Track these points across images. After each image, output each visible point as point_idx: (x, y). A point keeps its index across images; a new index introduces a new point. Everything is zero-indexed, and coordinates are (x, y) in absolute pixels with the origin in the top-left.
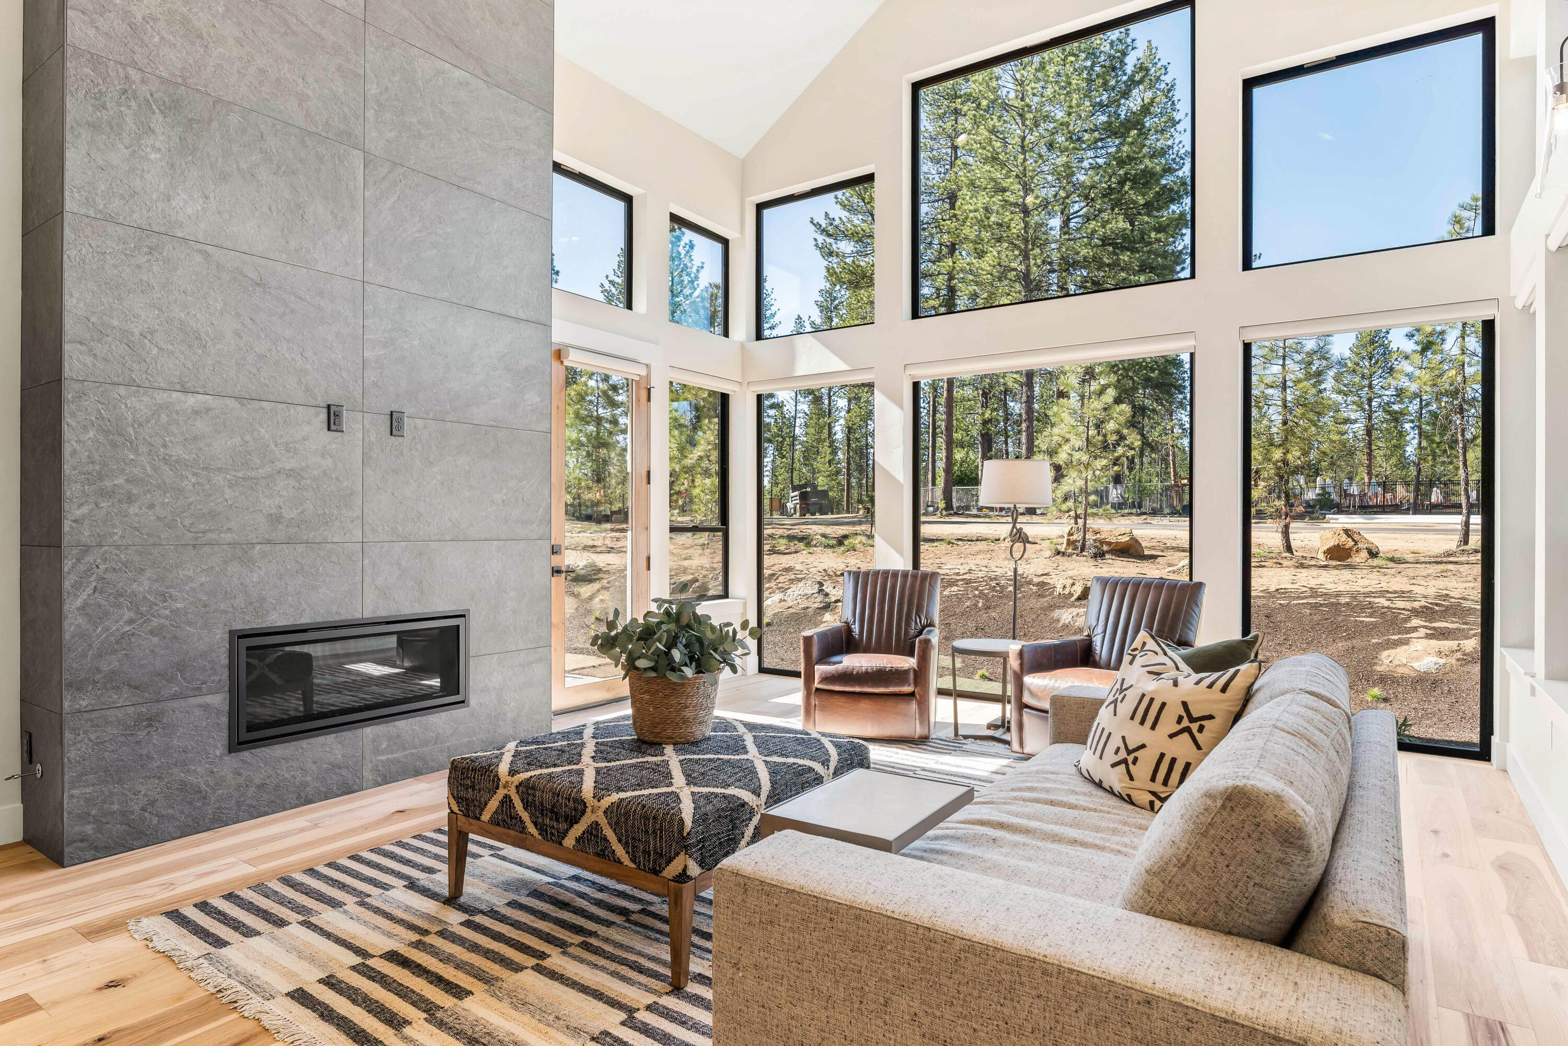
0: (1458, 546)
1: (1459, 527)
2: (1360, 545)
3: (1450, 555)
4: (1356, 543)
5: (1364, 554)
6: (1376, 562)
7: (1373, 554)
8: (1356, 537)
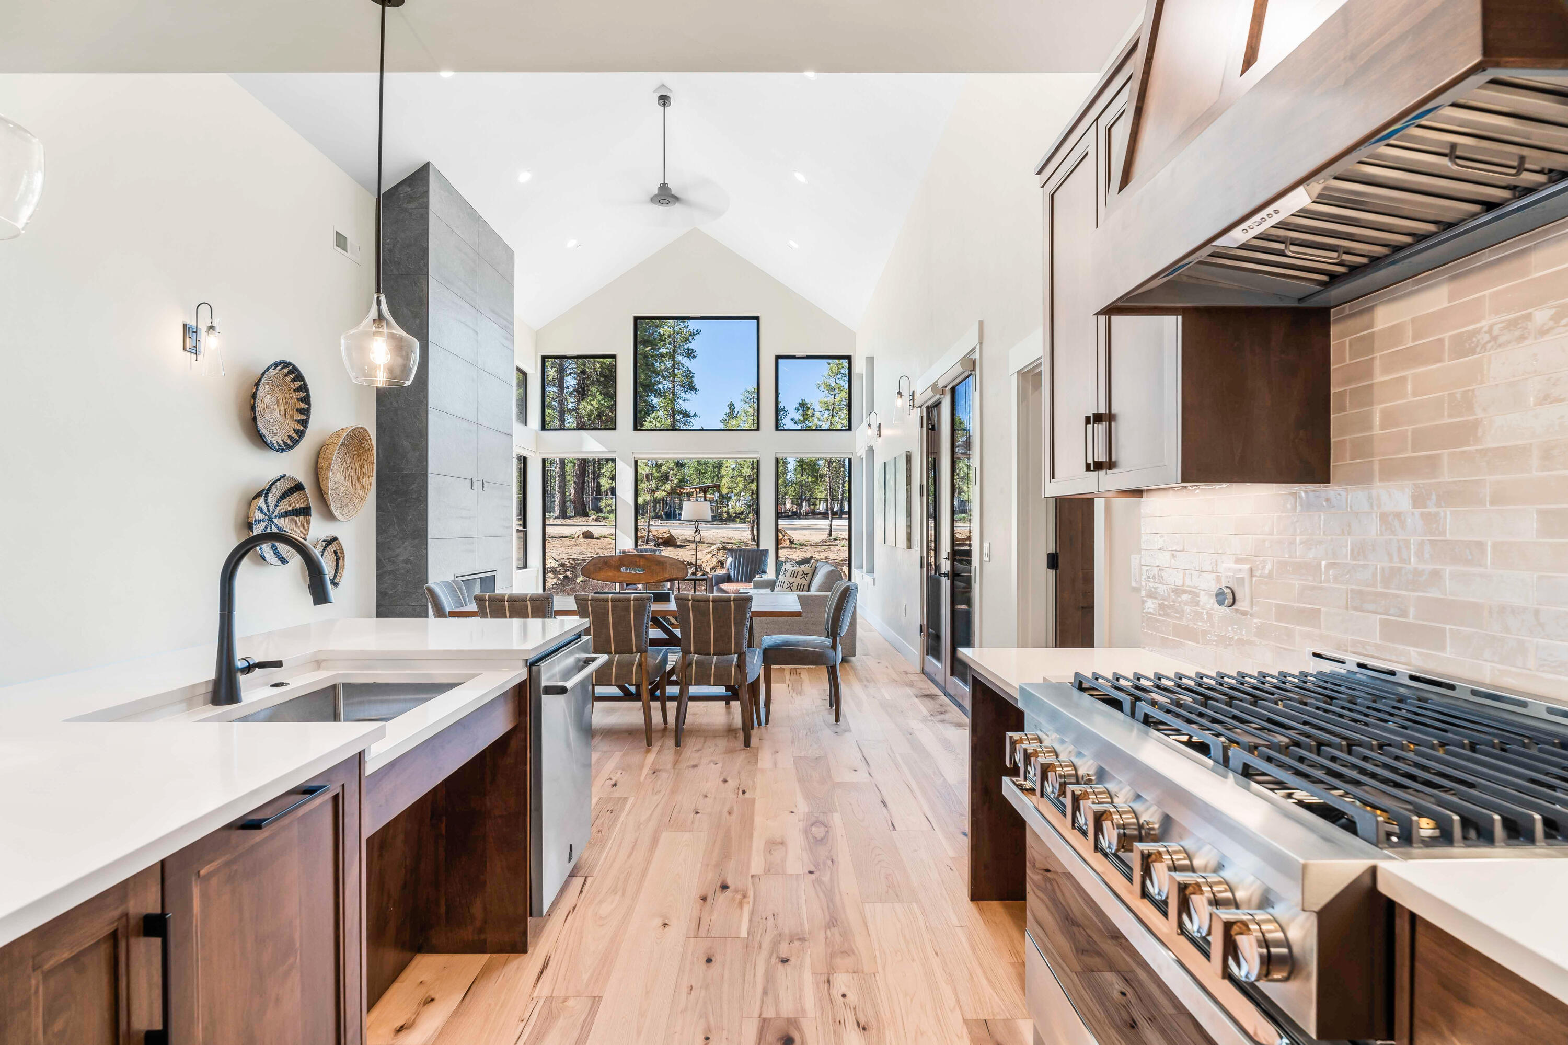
0: (828, 537)
1: (828, 527)
2: (786, 537)
3: (824, 542)
4: (784, 536)
5: (787, 542)
6: (793, 546)
7: (791, 542)
8: (784, 533)
